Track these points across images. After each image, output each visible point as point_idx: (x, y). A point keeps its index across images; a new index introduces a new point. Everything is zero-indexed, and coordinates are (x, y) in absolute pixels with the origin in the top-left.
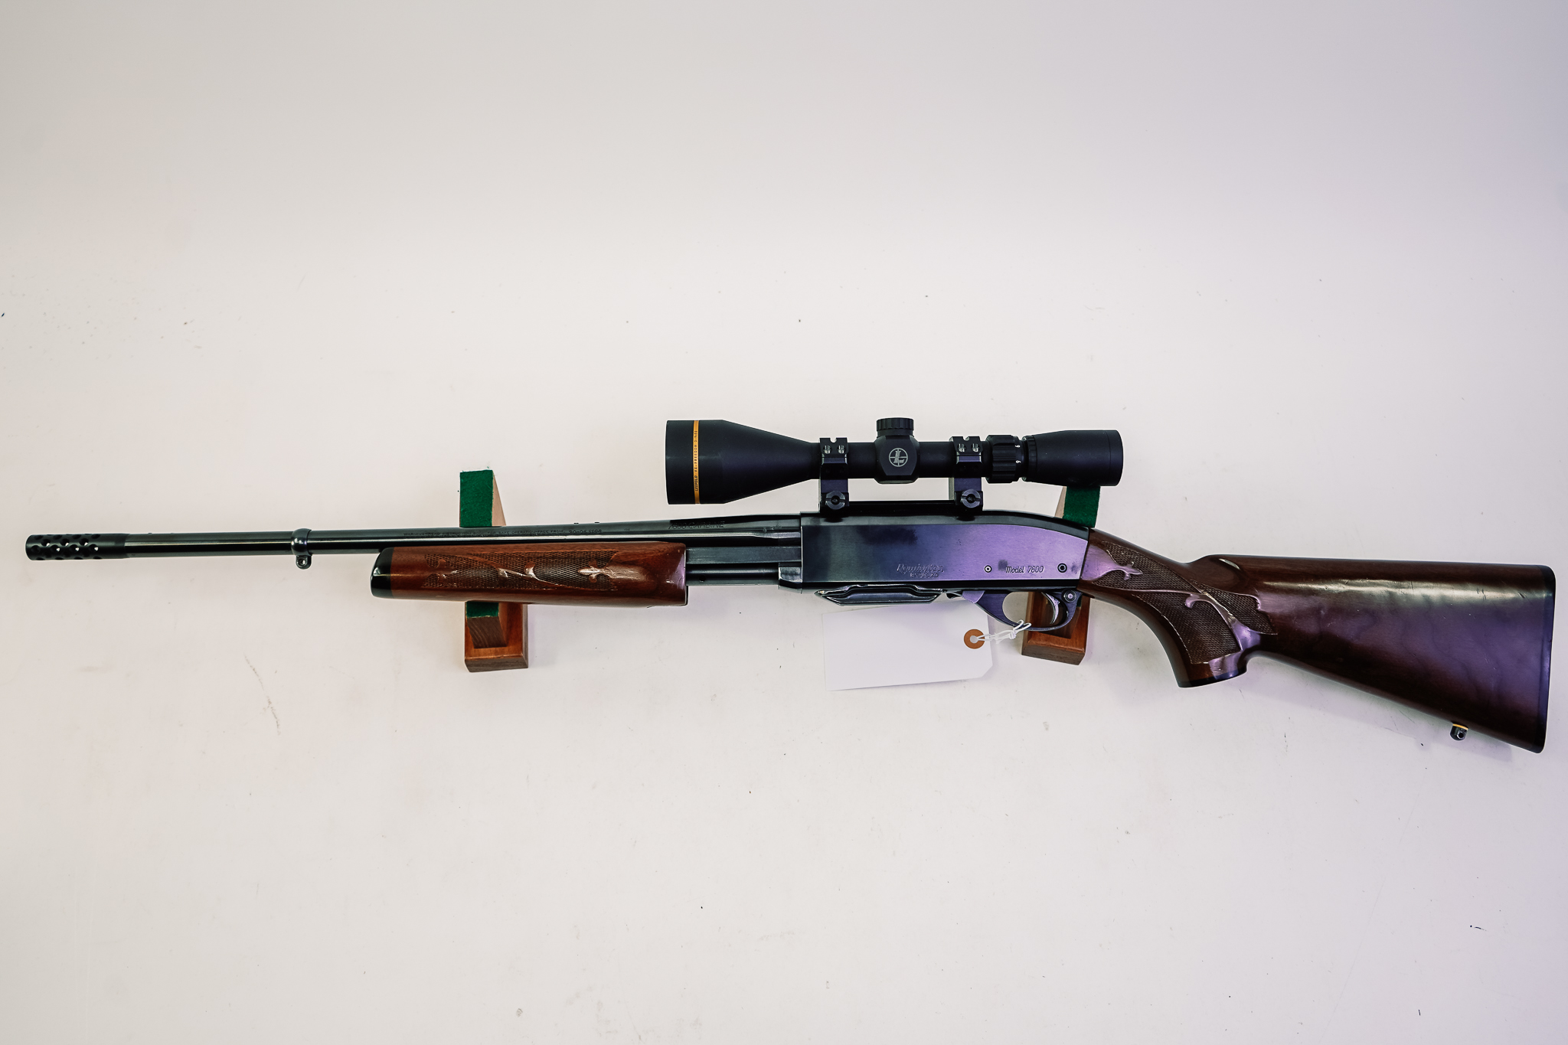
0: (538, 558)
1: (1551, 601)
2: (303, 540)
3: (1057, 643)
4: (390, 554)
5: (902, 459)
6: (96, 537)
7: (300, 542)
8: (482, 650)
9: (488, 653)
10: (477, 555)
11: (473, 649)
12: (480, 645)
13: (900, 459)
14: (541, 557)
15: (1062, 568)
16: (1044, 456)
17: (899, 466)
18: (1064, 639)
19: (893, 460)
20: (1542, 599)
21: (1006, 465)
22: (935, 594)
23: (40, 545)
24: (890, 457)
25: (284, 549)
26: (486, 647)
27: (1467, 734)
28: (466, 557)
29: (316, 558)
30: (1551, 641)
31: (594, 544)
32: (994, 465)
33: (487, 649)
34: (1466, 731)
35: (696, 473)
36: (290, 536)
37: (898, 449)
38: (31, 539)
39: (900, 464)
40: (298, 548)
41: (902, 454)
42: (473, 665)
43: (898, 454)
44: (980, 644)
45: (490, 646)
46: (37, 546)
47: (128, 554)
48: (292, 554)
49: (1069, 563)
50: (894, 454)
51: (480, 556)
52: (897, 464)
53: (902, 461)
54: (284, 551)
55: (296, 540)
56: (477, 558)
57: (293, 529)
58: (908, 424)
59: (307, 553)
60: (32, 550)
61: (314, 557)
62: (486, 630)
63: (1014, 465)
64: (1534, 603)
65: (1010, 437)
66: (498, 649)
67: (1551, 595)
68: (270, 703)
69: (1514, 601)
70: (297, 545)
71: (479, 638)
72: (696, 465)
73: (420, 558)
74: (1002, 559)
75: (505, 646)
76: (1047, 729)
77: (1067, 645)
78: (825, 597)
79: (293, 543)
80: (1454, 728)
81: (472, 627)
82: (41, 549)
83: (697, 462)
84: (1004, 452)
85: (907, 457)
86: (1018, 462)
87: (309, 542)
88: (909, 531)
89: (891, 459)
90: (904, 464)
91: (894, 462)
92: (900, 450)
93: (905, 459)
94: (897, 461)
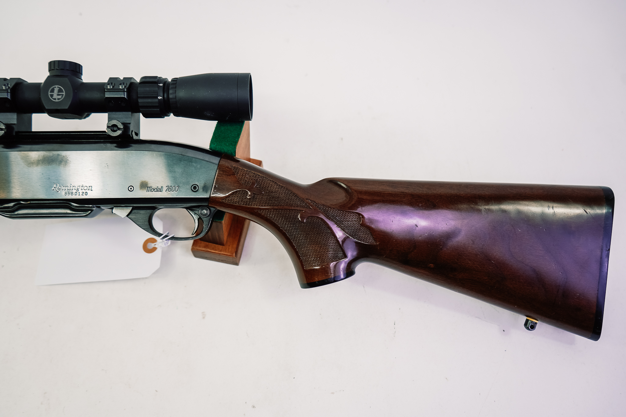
1: (610, 217)
3: (213, 249)
5: (59, 95)
13: (58, 95)
15: (195, 188)
16: (182, 94)
17: (57, 101)
18: (219, 246)
19: (52, 96)
20: (602, 214)
21: (150, 100)
22: (89, 210)
24: (49, 93)
27: (537, 327)
30: (609, 250)
32: (140, 100)
34: (536, 323)
37: (56, 86)
39: (58, 99)
41: (60, 90)
43: (56, 90)
44: (154, 249)
49: (200, 184)
50: (53, 91)
52: (55, 99)
53: (60, 97)
58: (77, 67)
63: (157, 100)
64: (596, 218)
65: (156, 77)
67: (611, 211)
69: (579, 216)
74: (144, 180)
76: (204, 318)
77: (221, 251)
80: (527, 320)
84: (148, 89)
85: (64, 93)
86: (159, 98)
88: (64, 157)
89: (50, 95)
90: (61, 100)
91: (53, 98)
92: (58, 87)
93: (63, 95)
94: (55, 96)
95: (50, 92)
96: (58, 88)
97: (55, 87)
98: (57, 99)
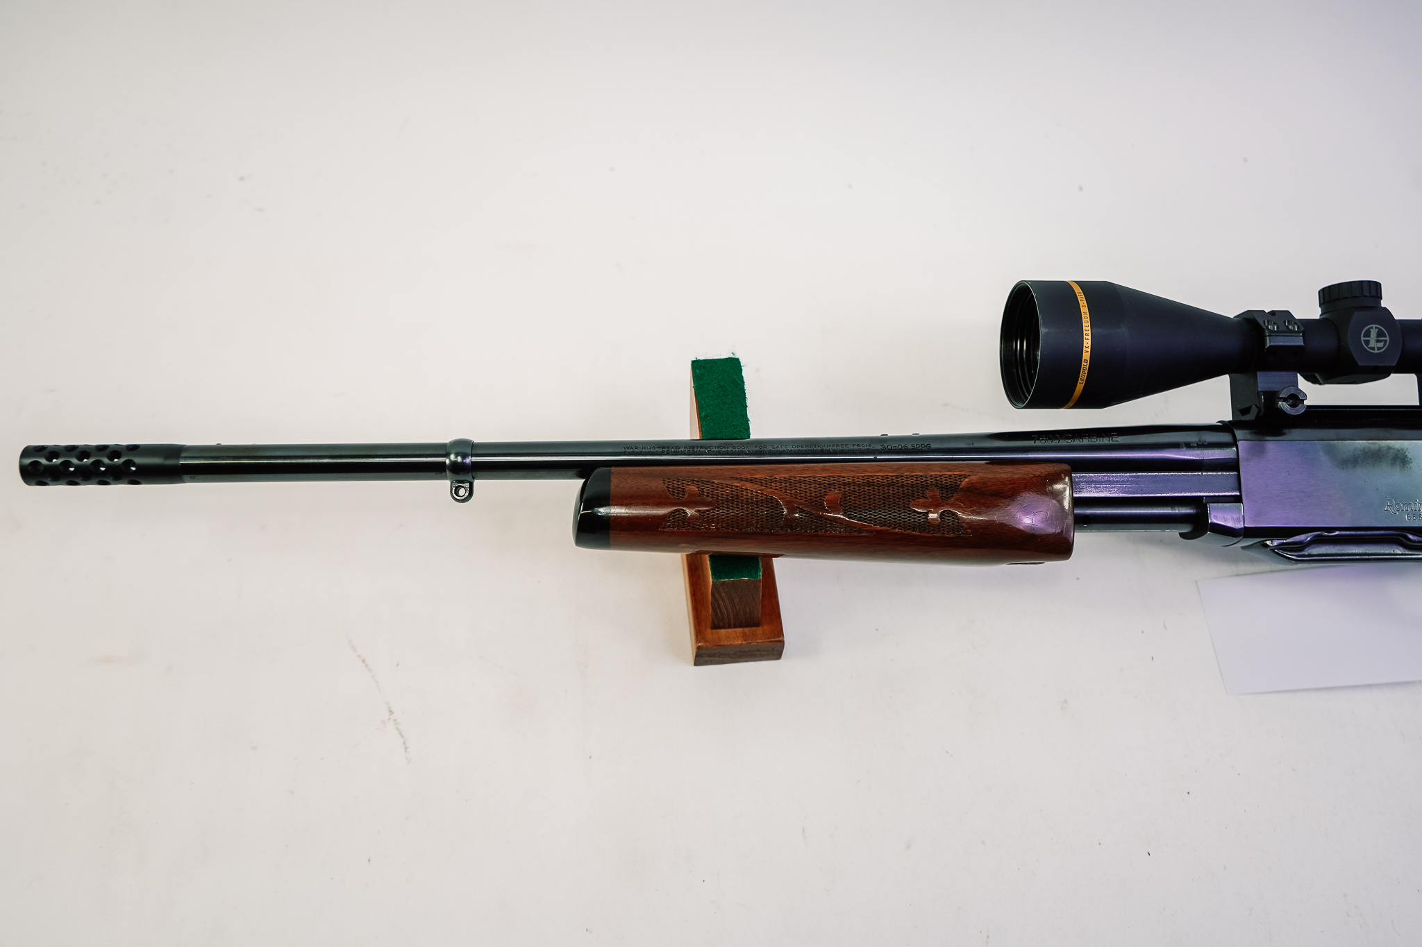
0: (844, 484)
2: (464, 456)
4: (607, 478)
5: (1381, 341)
6: (133, 448)
7: (459, 459)
8: (723, 631)
9: (732, 636)
10: (747, 480)
11: (709, 631)
12: (721, 624)
13: (1378, 341)
14: (849, 484)
17: (1376, 351)
19: (1367, 342)
23: (43, 461)
24: (1362, 339)
25: (435, 470)
26: (729, 627)
28: (729, 482)
29: (481, 485)
31: (930, 465)
33: (730, 630)
35: (1086, 356)
36: (443, 449)
37: (1374, 326)
38: (27, 452)
39: (1379, 349)
40: (457, 469)
41: (1380, 334)
42: (702, 658)
43: (1374, 333)
45: (735, 627)
46: (38, 462)
47: (185, 477)
48: (445, 478)
50: (1368, 334)
51: (751, 481)
52: (1373, 349)
53: (1381, 345)
54: (433, 474)
55: (452, 457)
56: (748, 485)
57: (446, 439)
58: (1372, 290)
59: (469, 477)
60: (29, 468)
61: (477, 483)
62: (737, 601)
66: (746, 630)
68: (391, 712)
70: (454, 464)
71: (722, 614)
72: (1087, 343)
73: (657, 485)
75: (757, 625)
78: (1273, 550)
79: (448, 462)
81: (717, 595)
82: (46, 467)
83: (1089, 337)
85: (1388, 339)
87: (474, 459)
88: (1398, 450)
89: (1364, 341)
90: (1383, 349)
91: (1369, 346)
92: (1376, 328)
93: (1385, 341)
94: (1373, 343)
95: (1364, 337)
96: (1377, 330)
97: (1372, 328)
98: (1376, 349)
